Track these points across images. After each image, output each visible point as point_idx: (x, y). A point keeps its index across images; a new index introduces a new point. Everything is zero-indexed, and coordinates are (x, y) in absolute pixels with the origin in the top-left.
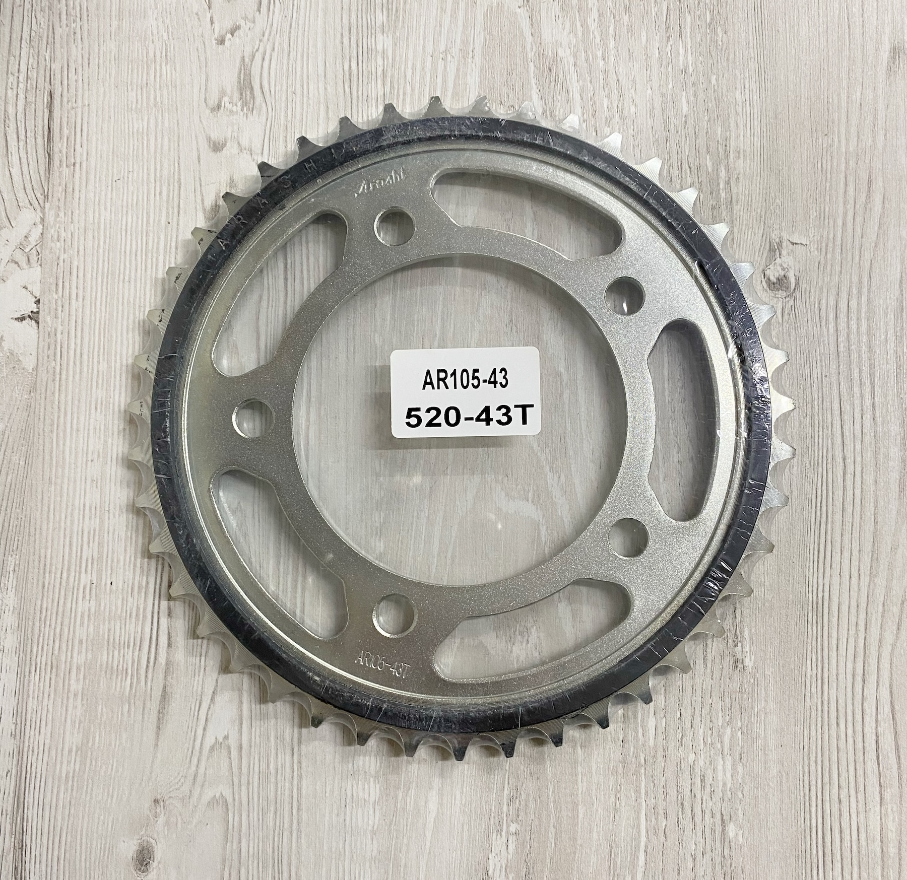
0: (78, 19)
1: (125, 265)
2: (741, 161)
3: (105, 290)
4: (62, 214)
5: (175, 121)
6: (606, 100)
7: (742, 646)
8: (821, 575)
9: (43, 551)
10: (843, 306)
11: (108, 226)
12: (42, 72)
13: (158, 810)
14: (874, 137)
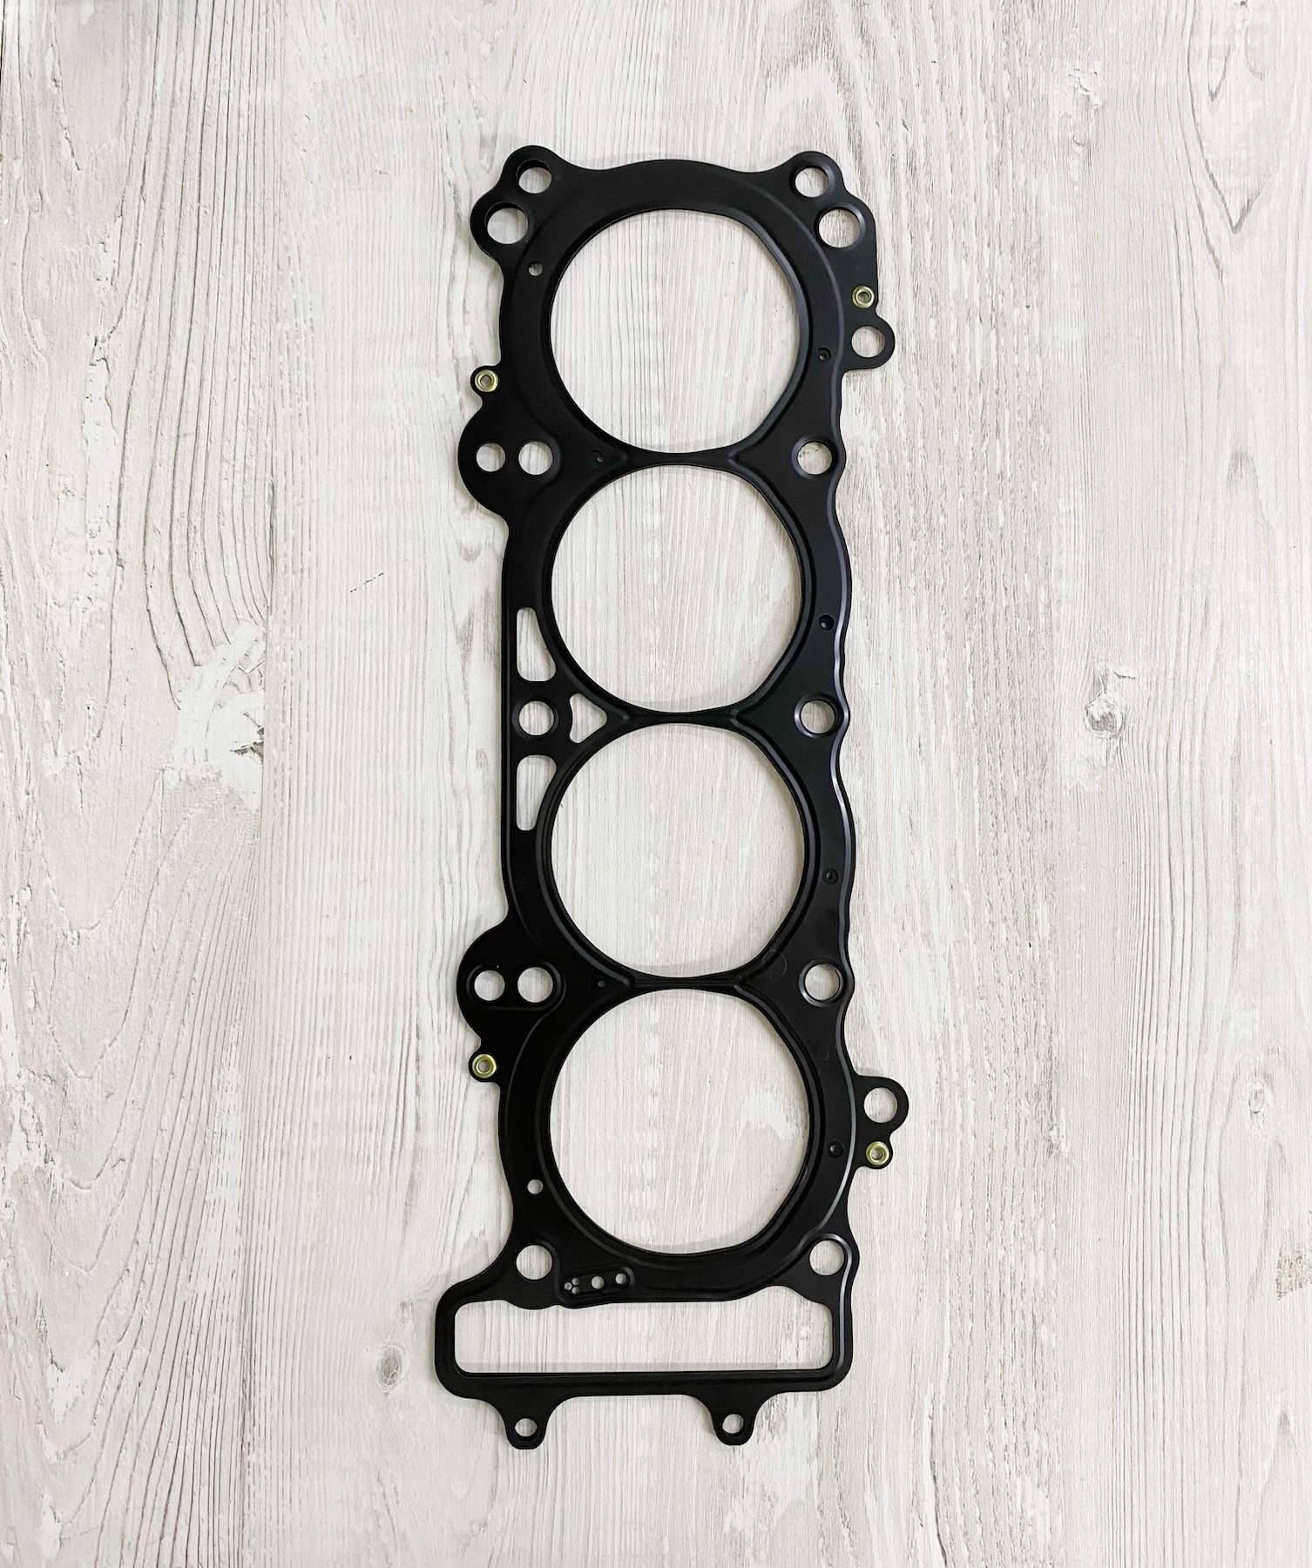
0: (304, 399)
1: (364, 691)
2: (1063, 581)
3: (340, 720)
4: (288, 629)
5: (421, 523)
6: (912, 509)
7: (1058, 1130)
8: (1145, 1051)
9: (271, 1020)
10: (1174, 749)
11: (343, 644)
12: (263, 459)
13: (406, 1315)
14: (1212, 556)
